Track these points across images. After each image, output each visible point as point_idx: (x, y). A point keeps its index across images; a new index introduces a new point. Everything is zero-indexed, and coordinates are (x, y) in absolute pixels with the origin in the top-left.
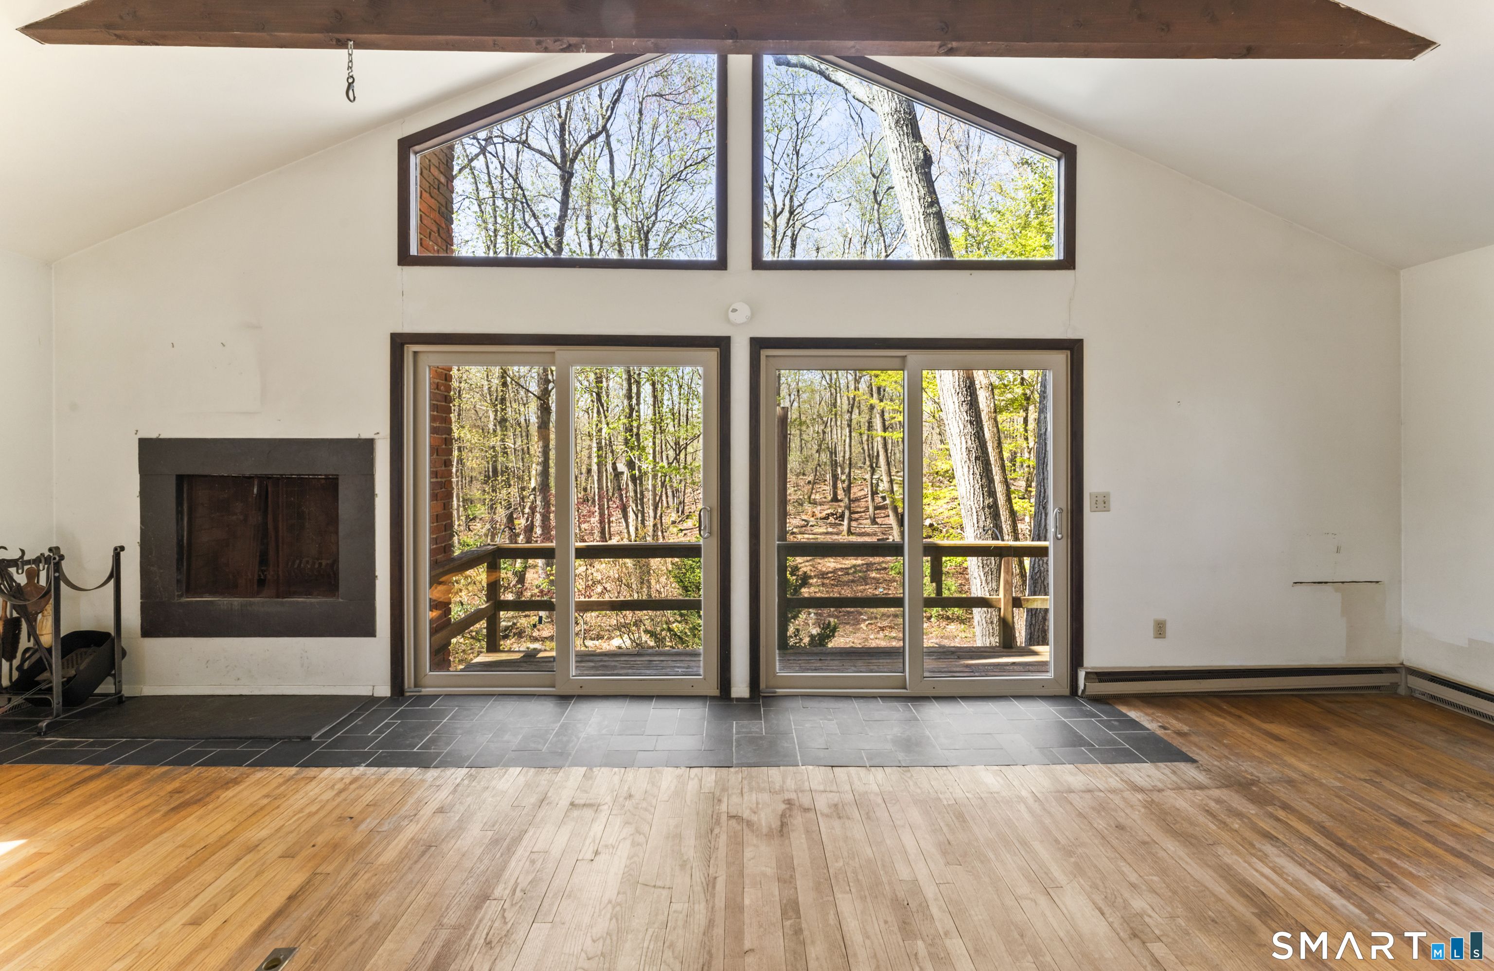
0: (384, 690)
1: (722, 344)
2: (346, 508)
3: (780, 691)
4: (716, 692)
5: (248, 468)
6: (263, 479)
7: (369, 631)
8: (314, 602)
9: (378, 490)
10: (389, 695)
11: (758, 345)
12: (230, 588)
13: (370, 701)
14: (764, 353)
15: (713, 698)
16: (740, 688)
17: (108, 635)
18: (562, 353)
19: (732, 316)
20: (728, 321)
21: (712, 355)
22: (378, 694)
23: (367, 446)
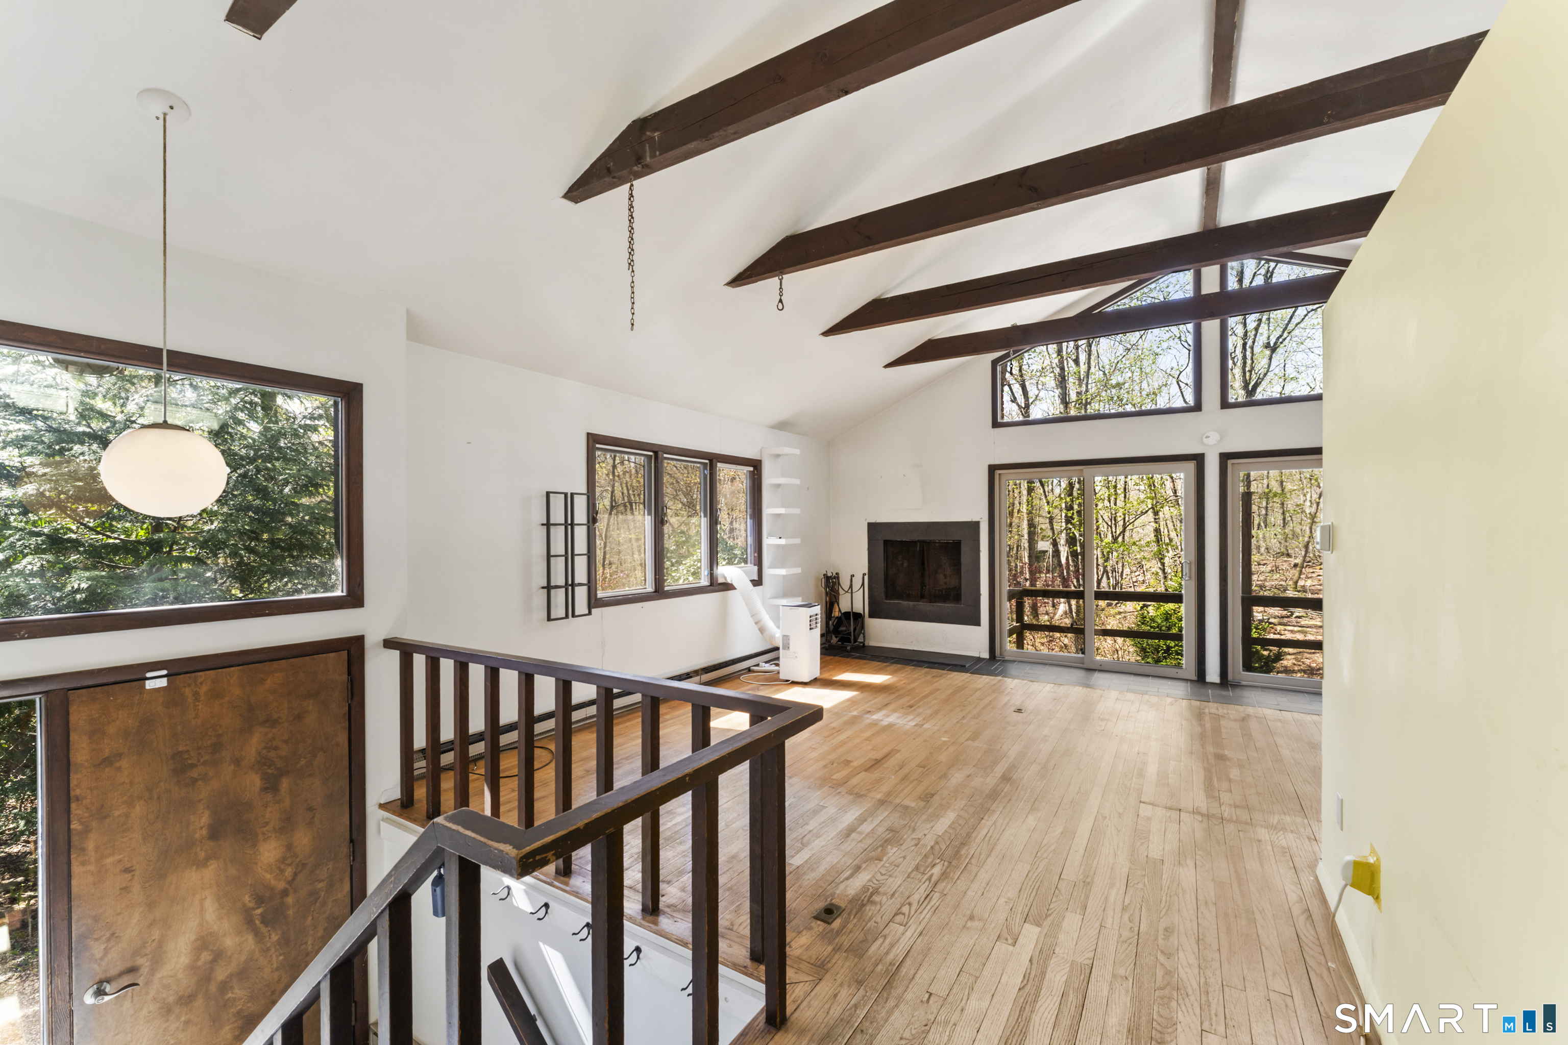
0: (986, 655)
1: (1199, 459)
2: (965, 558)
3: (1244, 683)
4: (1195, 678)
5: (916, 537)
6: (923, 542)
7: (978, 623)
8: (949, 606)
9: (981, 549)
10: (988, 657)
11: (1225, 458)
12: (909, 597)
13: (979, 659)
14: (1230, 462)
15: (1191, 681)
16: (1213, 674)
17: (860, 614)
18: (1087, 470)
19: (1206, 441)
20: (1203, 443)
21: (1191, 466)
22: (982, 656)
23: (976, 525)
